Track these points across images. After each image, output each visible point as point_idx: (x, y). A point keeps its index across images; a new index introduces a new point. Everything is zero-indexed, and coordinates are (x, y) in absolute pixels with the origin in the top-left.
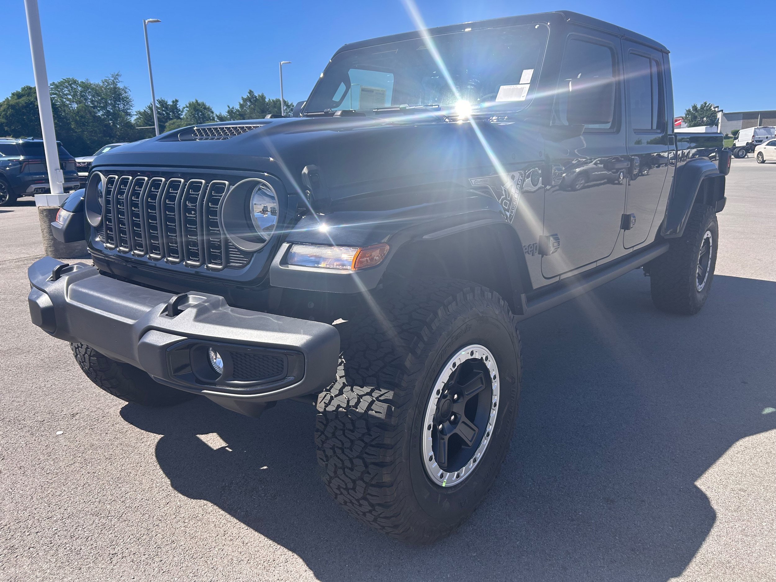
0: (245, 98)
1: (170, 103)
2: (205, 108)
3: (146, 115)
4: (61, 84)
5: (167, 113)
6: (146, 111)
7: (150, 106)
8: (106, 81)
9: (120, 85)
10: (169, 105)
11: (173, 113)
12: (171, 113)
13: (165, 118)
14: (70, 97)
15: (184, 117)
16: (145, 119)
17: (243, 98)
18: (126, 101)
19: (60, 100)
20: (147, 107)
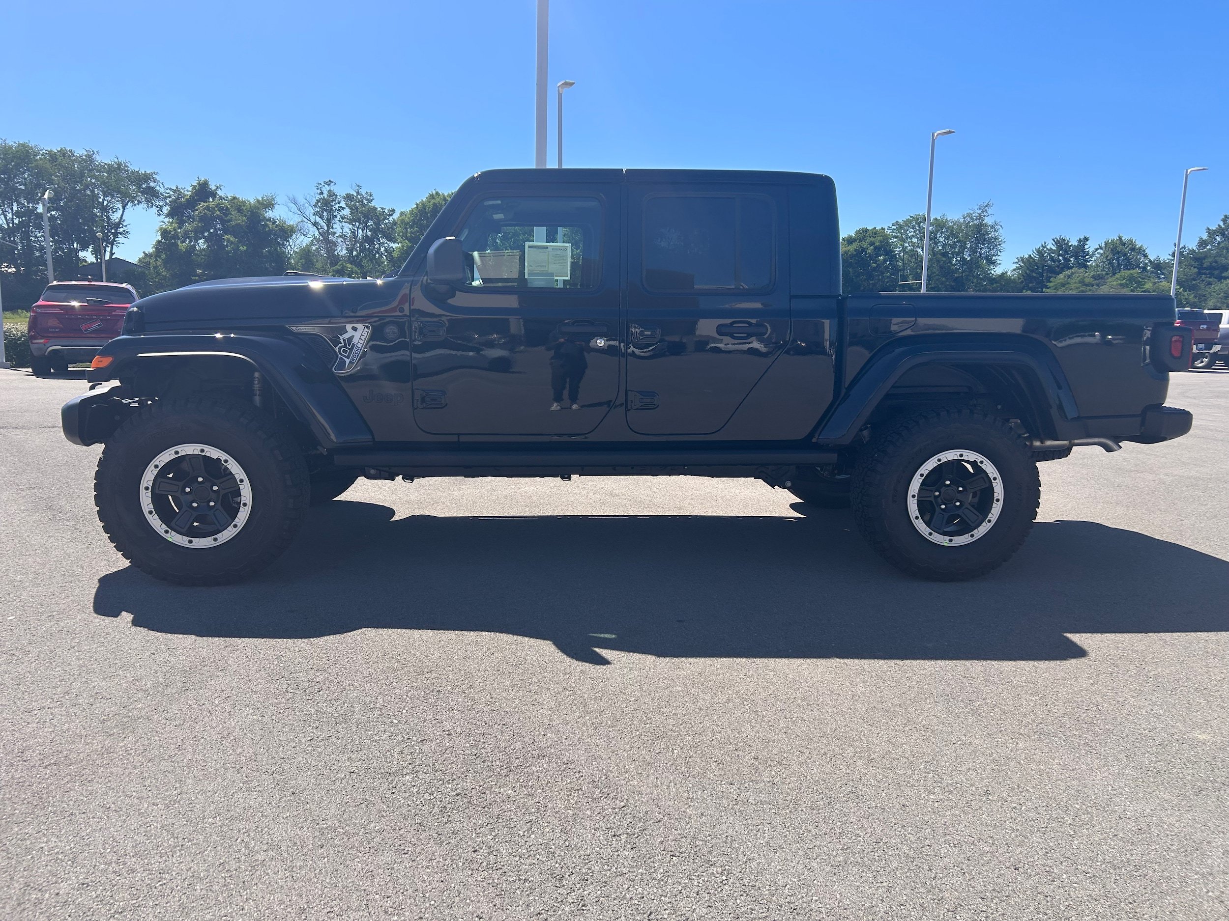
0: (1214, 229)
1: (1074, 242)
2: (1133, 249)
3: (1030, 263)
4: (908, 223)
5: (1065, 259)
6: (1032, 256)
7: (1039, 249)
8: (969, 215)
9: (988, 221)
10: (1071, 245)
11: (1077, 258)
12: (1072, 259)
13: (1061, 266)
14: (915, 240)
15: (1092, 264)
16: (1028, 269)
17: (1208, 229)
18: (994, 243)
19: (901, 245)
20: (1035, 251)
